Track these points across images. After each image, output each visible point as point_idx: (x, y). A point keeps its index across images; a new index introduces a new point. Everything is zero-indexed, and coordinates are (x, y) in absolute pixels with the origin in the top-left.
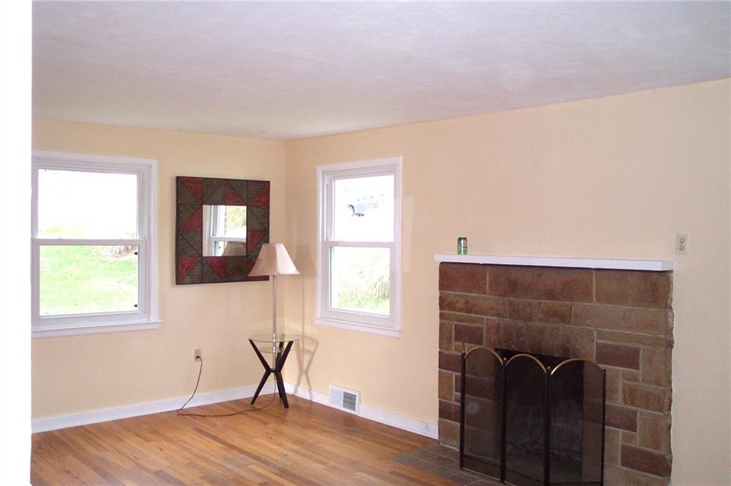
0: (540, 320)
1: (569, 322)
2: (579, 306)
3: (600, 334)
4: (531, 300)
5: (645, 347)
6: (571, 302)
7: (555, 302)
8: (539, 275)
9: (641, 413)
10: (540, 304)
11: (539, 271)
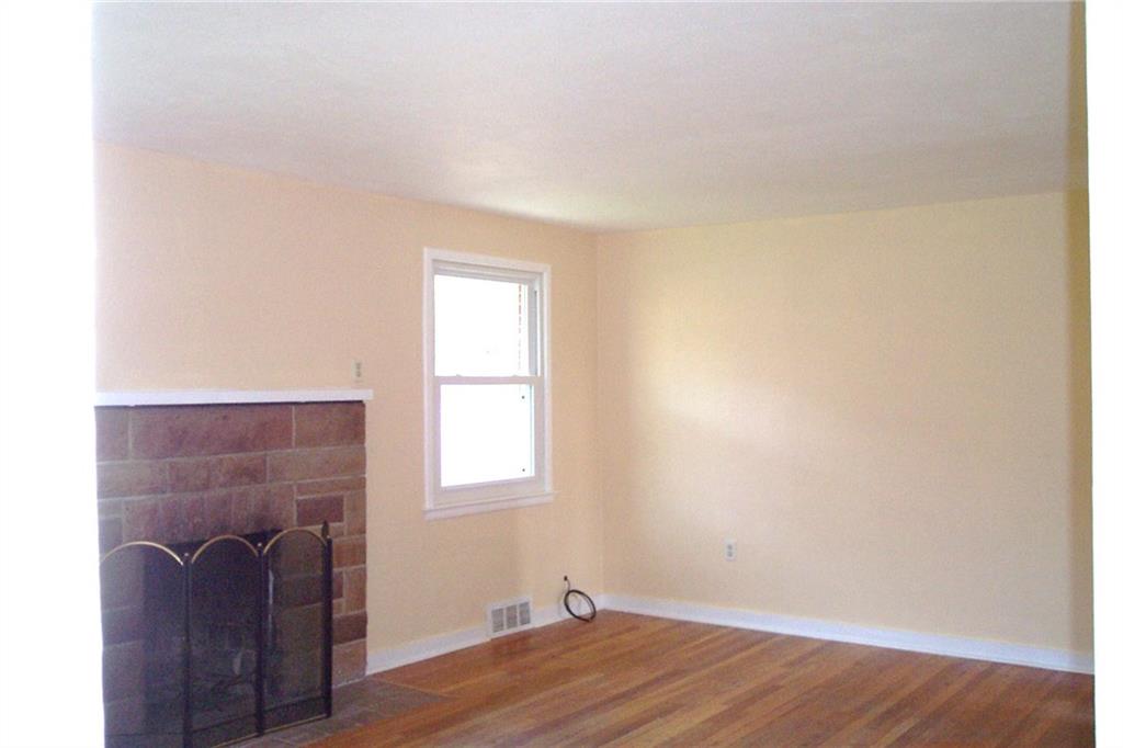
0: (221, 486)
1: (264, 481)
2: (274, 456)
3: (300, 487)
4: (208, 458)
5: (349, 493)
6: (263, 453)
7: (241, 455)
8: (225, 418)
9: (346, 573)
10: (221, 460)
11: (225, 412)
